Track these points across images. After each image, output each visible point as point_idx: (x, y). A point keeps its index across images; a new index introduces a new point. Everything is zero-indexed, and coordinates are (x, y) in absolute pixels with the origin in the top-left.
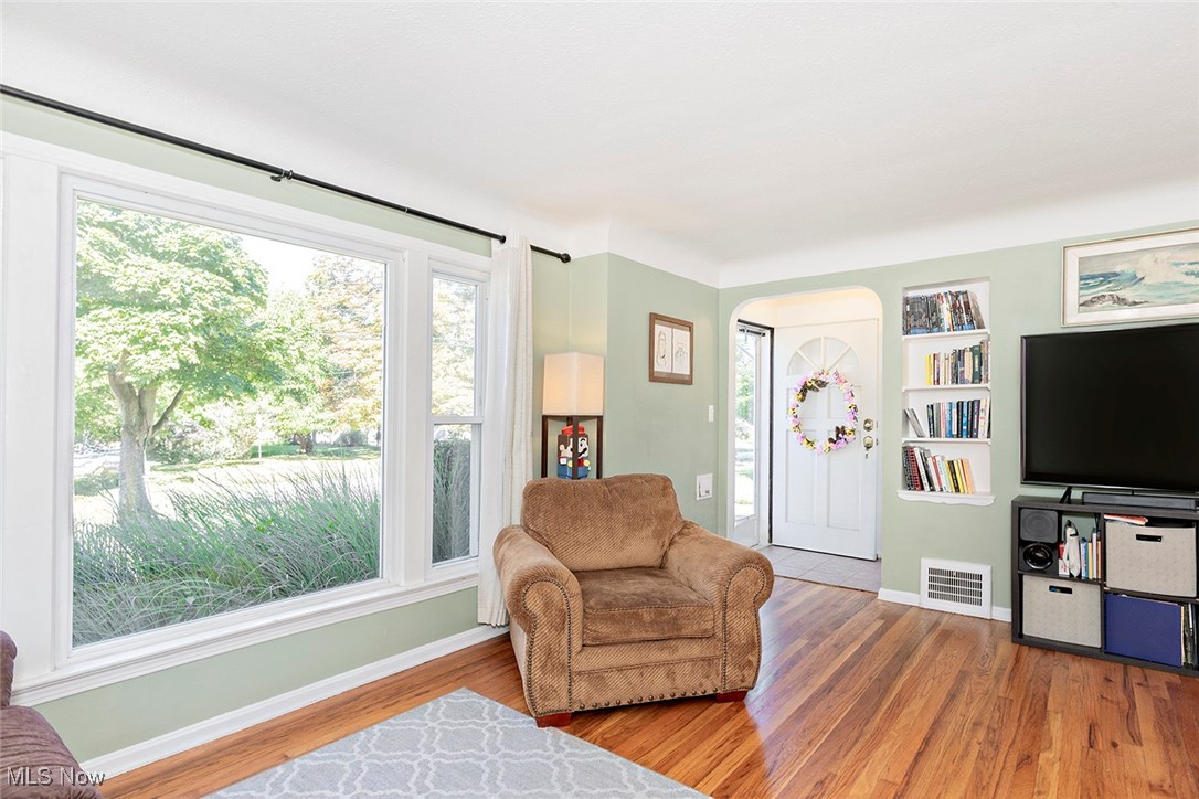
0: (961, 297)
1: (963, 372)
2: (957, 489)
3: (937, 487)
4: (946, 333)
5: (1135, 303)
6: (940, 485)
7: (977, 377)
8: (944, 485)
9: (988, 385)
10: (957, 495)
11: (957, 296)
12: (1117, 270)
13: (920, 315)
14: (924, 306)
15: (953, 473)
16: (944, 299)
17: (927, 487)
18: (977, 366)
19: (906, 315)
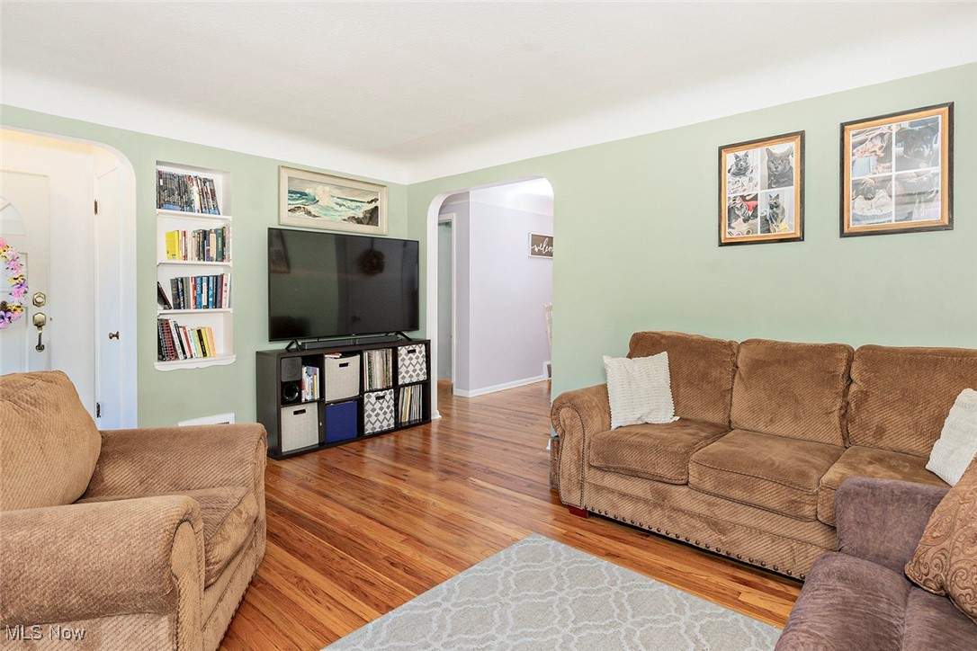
0: (207, 184)
1: (209, 250)
2: (205, 354)
3: (188, 354)
4: (196, 214)
5: (316, 216)
6: (191, 352)
7: (222, 256)
8: (193, 351)
9: (230, 264)
10: (205, 359)
11: (205, 183)
12: (307, 192)
13: (172, 192)
14: (177, 184)
15: (201, 340)
16: (195, 183)
17: (181, 356)
18: (220, 246)
19: (160, 189)
